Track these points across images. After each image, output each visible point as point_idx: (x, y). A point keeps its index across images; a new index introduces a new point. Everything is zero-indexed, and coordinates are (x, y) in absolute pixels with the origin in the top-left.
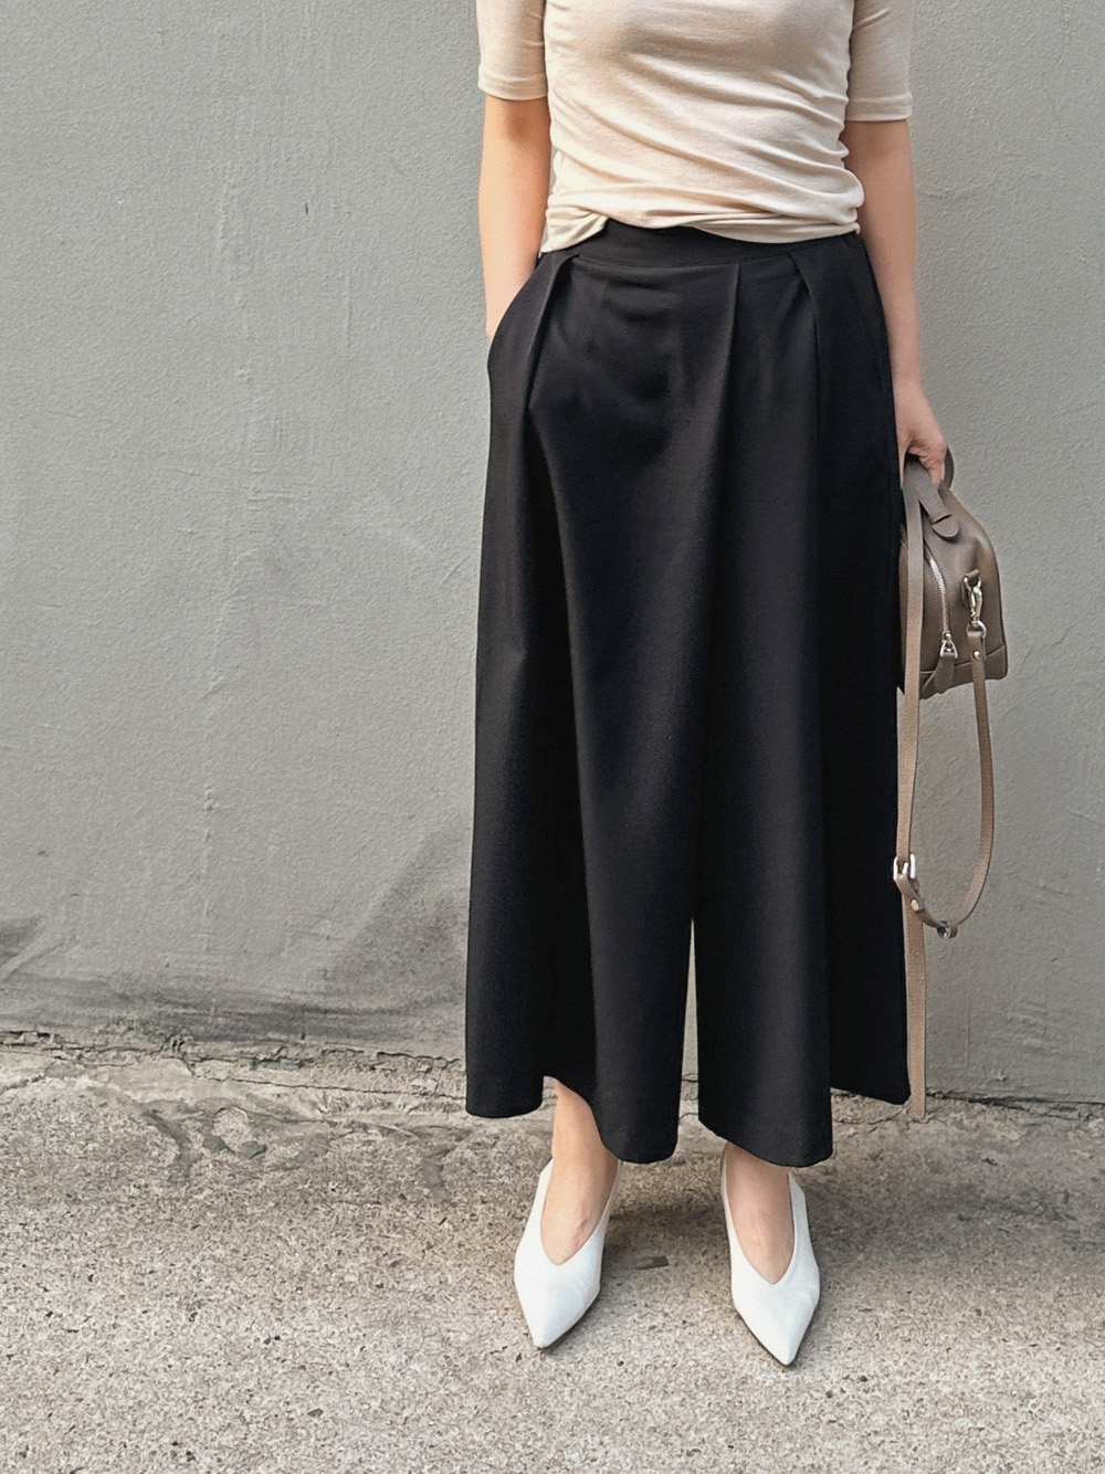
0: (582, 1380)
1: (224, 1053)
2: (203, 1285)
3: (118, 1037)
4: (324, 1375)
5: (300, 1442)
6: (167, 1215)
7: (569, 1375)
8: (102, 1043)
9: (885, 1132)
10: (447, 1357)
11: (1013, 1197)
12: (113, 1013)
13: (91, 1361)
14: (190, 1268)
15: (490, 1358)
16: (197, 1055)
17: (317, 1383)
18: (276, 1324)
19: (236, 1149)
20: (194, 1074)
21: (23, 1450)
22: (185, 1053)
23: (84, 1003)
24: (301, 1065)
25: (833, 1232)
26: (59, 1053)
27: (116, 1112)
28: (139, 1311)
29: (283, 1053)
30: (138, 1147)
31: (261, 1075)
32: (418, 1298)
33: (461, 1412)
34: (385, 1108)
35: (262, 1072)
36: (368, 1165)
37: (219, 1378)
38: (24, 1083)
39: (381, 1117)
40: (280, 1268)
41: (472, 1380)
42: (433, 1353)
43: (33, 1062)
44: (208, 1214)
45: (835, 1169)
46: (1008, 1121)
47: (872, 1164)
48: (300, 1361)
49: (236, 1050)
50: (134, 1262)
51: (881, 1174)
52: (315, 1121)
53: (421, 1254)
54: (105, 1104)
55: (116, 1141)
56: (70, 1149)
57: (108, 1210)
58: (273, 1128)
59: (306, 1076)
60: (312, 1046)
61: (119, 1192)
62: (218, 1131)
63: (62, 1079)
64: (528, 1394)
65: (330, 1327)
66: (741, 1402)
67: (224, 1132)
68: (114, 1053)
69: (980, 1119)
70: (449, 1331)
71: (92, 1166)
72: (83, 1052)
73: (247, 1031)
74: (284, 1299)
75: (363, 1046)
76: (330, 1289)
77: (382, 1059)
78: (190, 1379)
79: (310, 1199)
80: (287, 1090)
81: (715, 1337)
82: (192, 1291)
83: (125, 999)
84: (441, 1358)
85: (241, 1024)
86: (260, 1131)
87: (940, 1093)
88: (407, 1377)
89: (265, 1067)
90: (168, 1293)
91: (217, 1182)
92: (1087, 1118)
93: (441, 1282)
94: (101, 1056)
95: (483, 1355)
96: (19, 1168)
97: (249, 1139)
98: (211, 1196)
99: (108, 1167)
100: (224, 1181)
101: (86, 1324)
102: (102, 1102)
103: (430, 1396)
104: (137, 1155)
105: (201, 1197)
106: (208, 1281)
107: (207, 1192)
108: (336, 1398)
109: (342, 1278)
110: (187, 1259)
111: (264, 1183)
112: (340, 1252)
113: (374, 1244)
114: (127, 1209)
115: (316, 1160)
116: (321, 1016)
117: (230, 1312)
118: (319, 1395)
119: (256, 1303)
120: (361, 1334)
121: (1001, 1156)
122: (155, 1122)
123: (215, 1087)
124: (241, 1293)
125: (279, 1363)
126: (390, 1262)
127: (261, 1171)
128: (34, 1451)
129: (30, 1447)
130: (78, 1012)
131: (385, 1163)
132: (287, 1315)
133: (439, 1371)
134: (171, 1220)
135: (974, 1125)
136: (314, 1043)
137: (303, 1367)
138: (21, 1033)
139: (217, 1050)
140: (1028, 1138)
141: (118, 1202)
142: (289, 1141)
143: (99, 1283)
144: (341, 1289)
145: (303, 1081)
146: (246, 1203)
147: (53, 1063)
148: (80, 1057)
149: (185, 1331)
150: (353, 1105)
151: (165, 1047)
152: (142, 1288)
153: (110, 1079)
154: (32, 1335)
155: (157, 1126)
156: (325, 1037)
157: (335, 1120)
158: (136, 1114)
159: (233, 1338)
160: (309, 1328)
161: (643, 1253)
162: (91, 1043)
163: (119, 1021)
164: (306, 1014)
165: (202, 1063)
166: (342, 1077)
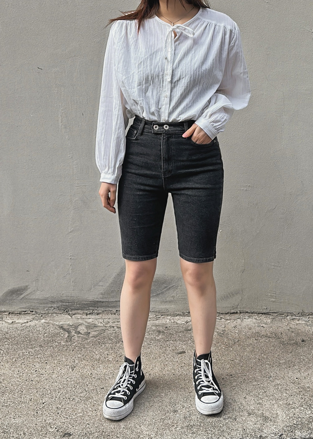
0: (165, 378)
1: (79, 313)
2: (75, 363)
3: (51, 311)
4: (104, 380)
5: (99, 395)
6: (66, 349)
9: (237, 321)
11: (268, 334)
12: (49, 305)
13: (47, 380)
14: (72, 359)
16: (72, 313)
17: (103, 382)
18: (93, 370)
19: (83, 333)
20: (72, 318)
21: (31, 399)
22: (69, 313)
23: (42, 304)
24: (98, 314)
25: (225, 344)
26: (36, 315)
27: (52, 327)
28: (59, 369)
29: (93, 312)
30: (58, 334)
31: (88, 317)
34: (118, 322)
36: (114, 335)
37: (80, 382)
38: (27, 322)
39: (117, 325)
40: (94, 358)
43: (29, 317)
44: (77, 348)
45: (225, 330)
46: (268, 318)
47: (234, 328)
48: (99, 378)
49: (82, 312)
50: (57, 359)
51: (236, 330)
52: (101, 326)
54: (49, 325)
55: (52, 333)
56: (40, 336)
57: (50, 348)
58: (92, 328)
59: (99, 316)
60: (100, 310)
61: (53, 344)
62: (78, 330)
65: (105, 370)
67: (80, 330)
68: (51, 314)
69: (261, 317)
71: (46, 339)
73: (85, 307)
74: (95, 365)
75: (112, 309)
77: (117, 312)
79: (100, 343)
80: (94, 320)
82: (72, 364)
83: (53, 302)
85: (83, 306)
86: (88, 329)
87: (251, 312)
89: (89, 315)
90: (66, 365)
91: (78, 341)
92: (287, 316)
94: (47, 315)
97: (86, 331)
99: (50, 339)
100: (80, 340)
101: (45, 373)
105: (74, 344)
106: (77, 362)
107: (77, 343)
108: (107, 385)
111: (89, 341)
112: (108, 354)
113: (116, 352)
114: (55, 348)
115: (102, 335)
116: (102, 303)
117: (82, 368)
119: (88, 366)
121: (266, 325)
123: (77, 320)
124: (84, 364)
126: (119, 356)
127: (89, 338)
128: (33, 399)
129: (32, 399)
130: (40, 306)
131: (118, 334)
132: (95, 368)
134: (67, 350)
135: (259, 319)
136: (101, 309)
139: (77, 312)
140: (273, 321)
142: (95, 331)
143: (49, 364)
145: (98, 318)
146: (85, 345)
147: (35, 317)
148: (42, 315)
149: (71, 373)
150: (110, 322)
151: (64, 312)
153: (50, 320)
154: (32, 376)
155: (62, 330)
156: (103, 308)
157: (106, 326)
158: (57, 327)
159: (83, 374)
161: (180, 351)
162: (44, 312)
163: (51, 307)
164: (98, 303)
165: (74, 315)
166: (108, 316)
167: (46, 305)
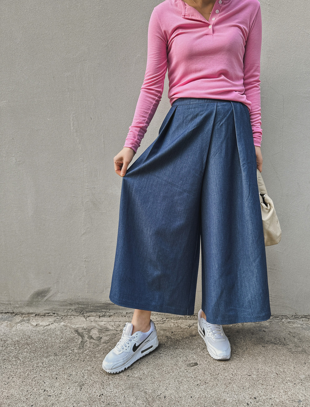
0: (182, 403)
1: (93, 315)
2: (84, 379)
3: (70, 313)
6: (77, 358)
7: (179, 402)
8: (67, 314)
10: (146, 398)
11: (273, 340)
12: (68, 308)
14: (82, 374)
15: (157, 398)
16: (87, 316)
18: (102, 390)
19: (95, 338)
20: (86, 320)
22: (85, 316)
23: (62, 306)
24: (110, 317)
26: (57, 317)
27: (69, 331)
28: (67, 388)
29: (106, 314)
30: (73, 339)
31: (101, 319)
32: (138, 379)
35: (102, 319)
38: (49, 325)
41: (153, 405)
42: (142, 397)
43: (51, 319)
44: (87, 357)
48: (108, 402)
49: (96, 314)
52: (112, 330)
56: (57, 341)
57: (64, 357)
58: (103, 332)
60: (112, 312)
61: (67, 352)
62: (91, 334)
63: (58, 323)
65: (116, 390)
68: (69, 316)
70: (146, 389)
71: (61, 345)
72: (63, 317)
73: (97, 310)
74: (105, 382)
75: (123, 312)
77: (127, 314)
80: (106, 323)
81: (214, 387)
82: (81, 381)
83: (71, 304)
85: (96, 308)
86: (100, 333)
89: (102, 317)
90: (75, 382)
91: (90, 348)
92: (282, 319)
93: (143, 374)
94: (66, 317)
95: (156, 396)
96: (45, 347)
97: (98, 336)
98: (88, 352)
99: (65, 345)
100: (91, 347)
101: (53, 393)
102: (65, 329)
104: (72, 342)
105: (86, 352)
106: (85, 377)
110: (81, 371)
111: (100, 347)
114: (68, 357)
115: (113, 340)
116: (113, 305)
117: (91, 387)
119: (97, 383)
120: (124, 392)
122: (77, 333)
123: (91, 323)
124: (94, 381)
125: (103, 403)
127: (100, 344)
130: (61, 308)
132: (105, 387)
133: (144, 403)
137: (109, 404)
138: (49, 313)
139: (91, 314)
140: (271, 325)
141: (66, 355)
142: (107, 335)
143: (58, 380)
144: (119, 378)
145: (110, 320)
146: (96, 353)
147: (56, 320)
149: (79, 394)
150: (121, 325)
151: (80, 314)
152: (69, 381)
153: (68, 322)
154: (39, 398)
155: (77, 334)
156: (114, 310)
157: (117, 329)
158: (73, 331)
159: (91, 395)
161: (192, 362)
162: (64, 315)
163: (70, 309)
164: (110, 305)
165: (89, 317)
166: (119, 319)
167: (66, 307)
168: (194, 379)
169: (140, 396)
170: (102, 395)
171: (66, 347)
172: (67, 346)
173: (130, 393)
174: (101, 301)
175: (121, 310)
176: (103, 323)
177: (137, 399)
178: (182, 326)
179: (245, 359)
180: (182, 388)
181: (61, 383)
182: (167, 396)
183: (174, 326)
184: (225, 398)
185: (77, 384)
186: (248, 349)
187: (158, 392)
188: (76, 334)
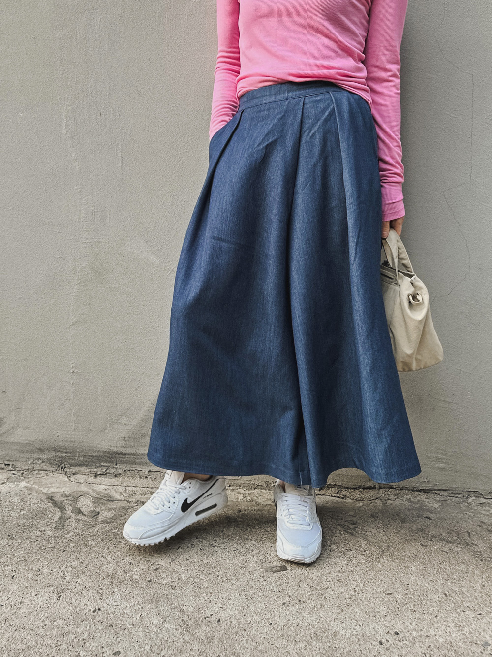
0: (252, 634)
1: (83, 472)
2: (65, 581)
3: (38, 466)
4: (121, 630)
6: (52, 545)
7: (245, 631)
8: (32, 468)
9: (377, 505)
10: (183, 620)
11: (444, 535)
12: (36, 456)
13: (7, 622)
14: (60, 572)
15: (204, 621)
16: (72, 472)
17: (118, 635)
18: (99, 602)
19: (86, 513)
20: (70, 480)
22: (67, 472)
23: (24, 452)
24: (116, 476)
26: (14, 472)
27: (35, 497)
28: (34, 594)
29: (108, 471)
30: (43, 513)
31: (98, 481)
32: (168, 587)
33: (191, 652)
35: (99, 479)
37: (69, 632)
40: (103, 572)
41: (196, 633)
42: (176, 618)
43: (2, 476)
44: (71, 545)
46: (431, 499)
48: (110, 622)
49: (88, 470)
50: (34, 569)
51: (380, 525)
52: (120, 501)
53: (169, 564)
54: (31, 494)
55: (33, 510)
56: (13, 514)
57: (26, 543)
58: (103, 504)
59: (118, 481)
60: (120, 468)
61: (32, 534)
62: (79, 505)
63: (14, 483)
64: (225, 642)
65: (125, 603)
66: (336, 647)
67: (81, 506)
68: (36, 472)
69: (418, 498)
70: (183, 605)
71: (21, 521)
72: (24, 472)
73: (92, 463)
74: (104, 588)
75: (142, 468)
76: (125, 582)
77: (150, 473)
78: (55, 633)
79: (118, 537)
80: (109, 487)
81: (316, 609)
82: (60, 584)
83: (41, 450)
84: (180, 620)
85: (90, 460)
86: (97, 505)
88: (163, 632)
89: (100, 477)
90: (48, 585)
91: (76, 529)
92: (468, 498)
93: (179, 579)
94: (31, 473)
95: (201, 619)
97: (92, 509)
98: (73, 536)
99: (28, 522)
100: (79, 528)
101: (7, 602)
102: (29, 493)
103: (175, 643)
104: (42, 517)
105: (68, 536)
106: (68, 578)
107: (72, 533)
108: (127, 644)
109: (132, 577)
110: (59, 567)
111: (97, 530)
112: (131, 563)
113: (148, 560)
114: (35, 542)
115: (121, 518)
116: (124, 456)
117: (77, 595)
118: (119, 642)
119: (90, 590)
120: (140, 607)
121: (433, 515)
122: (51, 502)
123: (78, 486)
124: (83, 585)
125: (100, 624)
126: (154, 568)
127: (96, 524)
130: (21, 456)
132: (105, 596)
133: (179, 628)
134: (54, 547)
135: (416, 501)
137: (111, 626)
139: (80, 470)
140: (443, 506)
141: (31, 538)
142: (110, 509)
143: (17, 580)
144: (131, 583)
145: (116, 483)
146: (89, 539)
147: (11, 477)
148: (23, 473)
149: (55, 605)
150: (138, 493)
151: (58, 469)
152: (36, 582)
153: (34, 483)
155: (52, 503)
156: (126, 465)
157: (130, 500)
158: (44, 498)
159: (78, 610)
160: (115, 604)
161: (275, 564)
162: (27, 468)
163: (39, 459)
164: (117, 455)
165: (74, 476)
166: (133, 481)
167: (31, 454)
168: (278, 594)
169: (171, 616)
170: (99, 609)
171: (30, 526)
172: (33, 524)
173: (152, 610)
174: (99, 446)
175: (139, 466)
176: (103, 487)
177: (165, 621)
178: (259, 501)
179: (383, 566)
180: (252, 608)
181: (22, 585)
182: (223, 618)
183: (244, 499)
184: (337, 630)
185: (53, 588)
186: (391, 549)
187: (207, 611)
188: (50, 504)
